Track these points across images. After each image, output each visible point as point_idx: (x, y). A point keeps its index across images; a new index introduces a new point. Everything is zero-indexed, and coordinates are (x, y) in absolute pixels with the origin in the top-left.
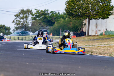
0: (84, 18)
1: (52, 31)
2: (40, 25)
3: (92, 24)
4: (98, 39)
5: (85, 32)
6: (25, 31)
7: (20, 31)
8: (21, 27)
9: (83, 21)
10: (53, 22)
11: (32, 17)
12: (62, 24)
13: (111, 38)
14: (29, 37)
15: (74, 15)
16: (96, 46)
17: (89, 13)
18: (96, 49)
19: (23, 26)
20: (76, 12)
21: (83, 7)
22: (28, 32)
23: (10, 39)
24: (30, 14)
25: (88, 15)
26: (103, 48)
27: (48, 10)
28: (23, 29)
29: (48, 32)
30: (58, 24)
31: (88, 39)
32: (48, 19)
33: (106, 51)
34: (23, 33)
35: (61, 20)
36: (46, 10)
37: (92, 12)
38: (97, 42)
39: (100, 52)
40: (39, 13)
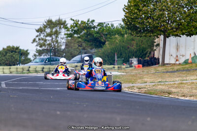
0: (155, 34)
2: (79, 46)
3: (170, 45)
4: (179, 71)
6: (53, 57)
7: (45, 57)
8: (47, 50)
9: (154, 39)
10: (103, 40)
11: (66, 32)
12: (118, 45)
15: (139, 30)
16: (176, 82)
17: (164, 26)
18: (176, 88)
19: (51, 48)
20: (143, 23)
21: (155, 16)
22: (59, 58)
23: (28, 70)
24: (63, 27)
25: (162, 28)
26: (189, 87)
27: (94, 21)
28: (52, 54)
30: (111, 45)
31: (163, 71)
32: (93, 36)
33: (194, 91)
34: (50, 61)
35: (116, 38)
36: (90, 21)
37: (170, 24)
38: (178, 76)
39: (183, 93)
40: (78, 25)
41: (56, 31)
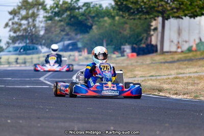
0: (152, 16)
1: (87, 44)
2: (62, 31)
3: (170, 29)
4: (180, 61)
5: (156, 46)
6: (30, 45)
7: (21, 45)
8: (22, 36)
9: (151, 22)
10: (89, 24)
11: (45, 14)
12: (107, 29)
14: (39, 58)
15: (132, 11)
16: (170, 77)
17: (162, 5)
18: (169, 83)
19: (27, 34)
24: (41, 8)
25: (160, 8)
26: (185, 82)
28: (28, 41)
29: (80, 45)
30: (100, 29)
31: (160, 61)
32: (77, 18)
33: (190, 87)
34: (26, 50)
35: (105, 21)
37: (169, 4)
38: (177, 67)
39: (176, 90)
40: (59, 6)
41: (33, 13)
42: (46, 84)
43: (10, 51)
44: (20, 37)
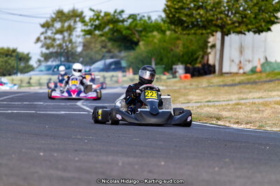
0: (209, 31)
1: (132, 63)
2: (103, 47)
3: (230, 46)
4: (242, 84)
5: (214, 66)
7: (54, 63)
8: (56, 53)
9: (208, 38)
10: (135, 40)
11: (84, 28)
12: (157, 46)
13: (275, 80)
15: (186, 25)
16: (230, 103)
17: (221, 19)
18: (229, 110)
19: (62, 50)
20: (191, 15)
21: (208, 5)
23: (29, 83)
24: (79, 21)
25: (219, 21)
26: (248, 109)
27: (123, 11)
28: (63, 59)
29: (124, 64)
30: (148, 46)
31: (219, 84)
32: (121, 33)
33: (254, 115)
35: (154, 36)
36: (118, 11)
37: (230, 17)
38: (239, 91)
39: (238, 119)
40: (100, 18)
41: (70, 26)
42: (84, 110)
43: (41, 71)
44: (54, 55)
